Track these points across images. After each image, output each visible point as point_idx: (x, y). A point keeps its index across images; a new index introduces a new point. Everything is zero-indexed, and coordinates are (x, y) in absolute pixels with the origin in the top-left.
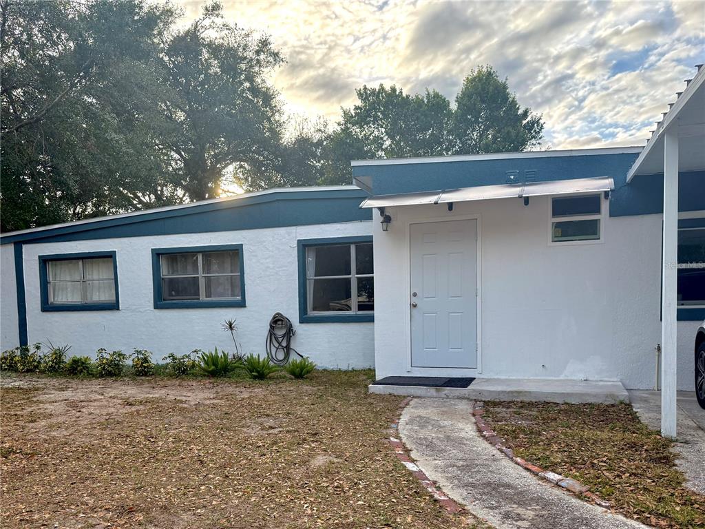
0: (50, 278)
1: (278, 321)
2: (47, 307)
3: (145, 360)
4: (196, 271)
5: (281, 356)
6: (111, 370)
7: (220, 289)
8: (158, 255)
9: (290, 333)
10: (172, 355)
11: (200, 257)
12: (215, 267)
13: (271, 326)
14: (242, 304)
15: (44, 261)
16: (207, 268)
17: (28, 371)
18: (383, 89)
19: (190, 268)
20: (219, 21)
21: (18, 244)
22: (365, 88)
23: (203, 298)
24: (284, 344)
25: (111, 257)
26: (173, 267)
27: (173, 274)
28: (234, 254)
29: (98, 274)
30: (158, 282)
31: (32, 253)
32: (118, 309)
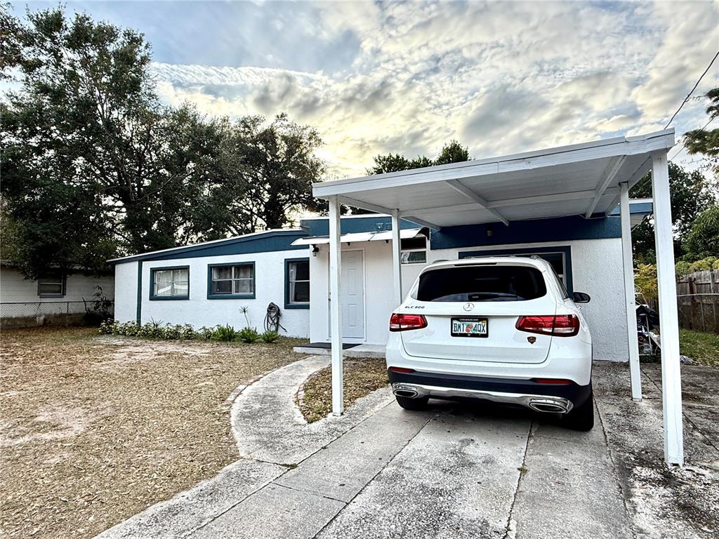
0: (156, 281)
1: (272, 308)
2: (153, 297)
3: (190, 330)
4: (231, 277)
5: (273, 328)
6: (173, 336)
7: (244, 288)
8: (211, 268)
9: (278, 314)
10: (204, 328)
11: (233, 269)
12: (242, 275)
13: (268, 311)
14: (253, 297)
15: (153, 271)
16: (237, 275)
17: (131, 335)
18: (391, 156)
19: (228, 275)
20: (285, 123)
21: (141, 261)
22: (379, 157)
23: (234, 293)
24: (275, 321)
25: (187, 269)
26: (219, 274)
27: (219, 278)
28: (250, 267)
29: (181, 278)
30: (211, 283)
31: (147, 266)
32: (188, 299)
